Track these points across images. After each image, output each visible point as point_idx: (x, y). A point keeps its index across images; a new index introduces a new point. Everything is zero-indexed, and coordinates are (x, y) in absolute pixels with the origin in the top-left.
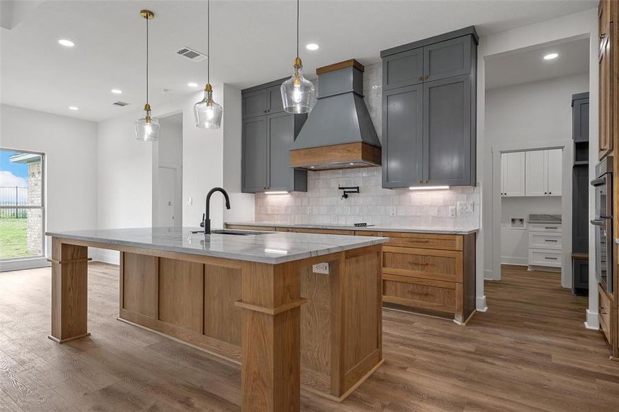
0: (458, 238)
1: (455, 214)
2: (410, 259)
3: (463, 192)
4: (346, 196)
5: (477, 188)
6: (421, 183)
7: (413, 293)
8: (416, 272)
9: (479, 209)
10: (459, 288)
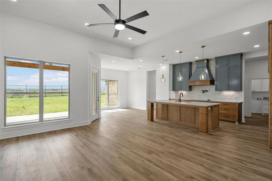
0: (237, 104)
1: (236, 98)
2: (223, 109)
3: (238, 93)
4: (203, 92)
5: (242, 92)
6: (226, 90)
7: (224, 117)
8: (225, 112)
9: (243, 97)
10: (237, 116)
